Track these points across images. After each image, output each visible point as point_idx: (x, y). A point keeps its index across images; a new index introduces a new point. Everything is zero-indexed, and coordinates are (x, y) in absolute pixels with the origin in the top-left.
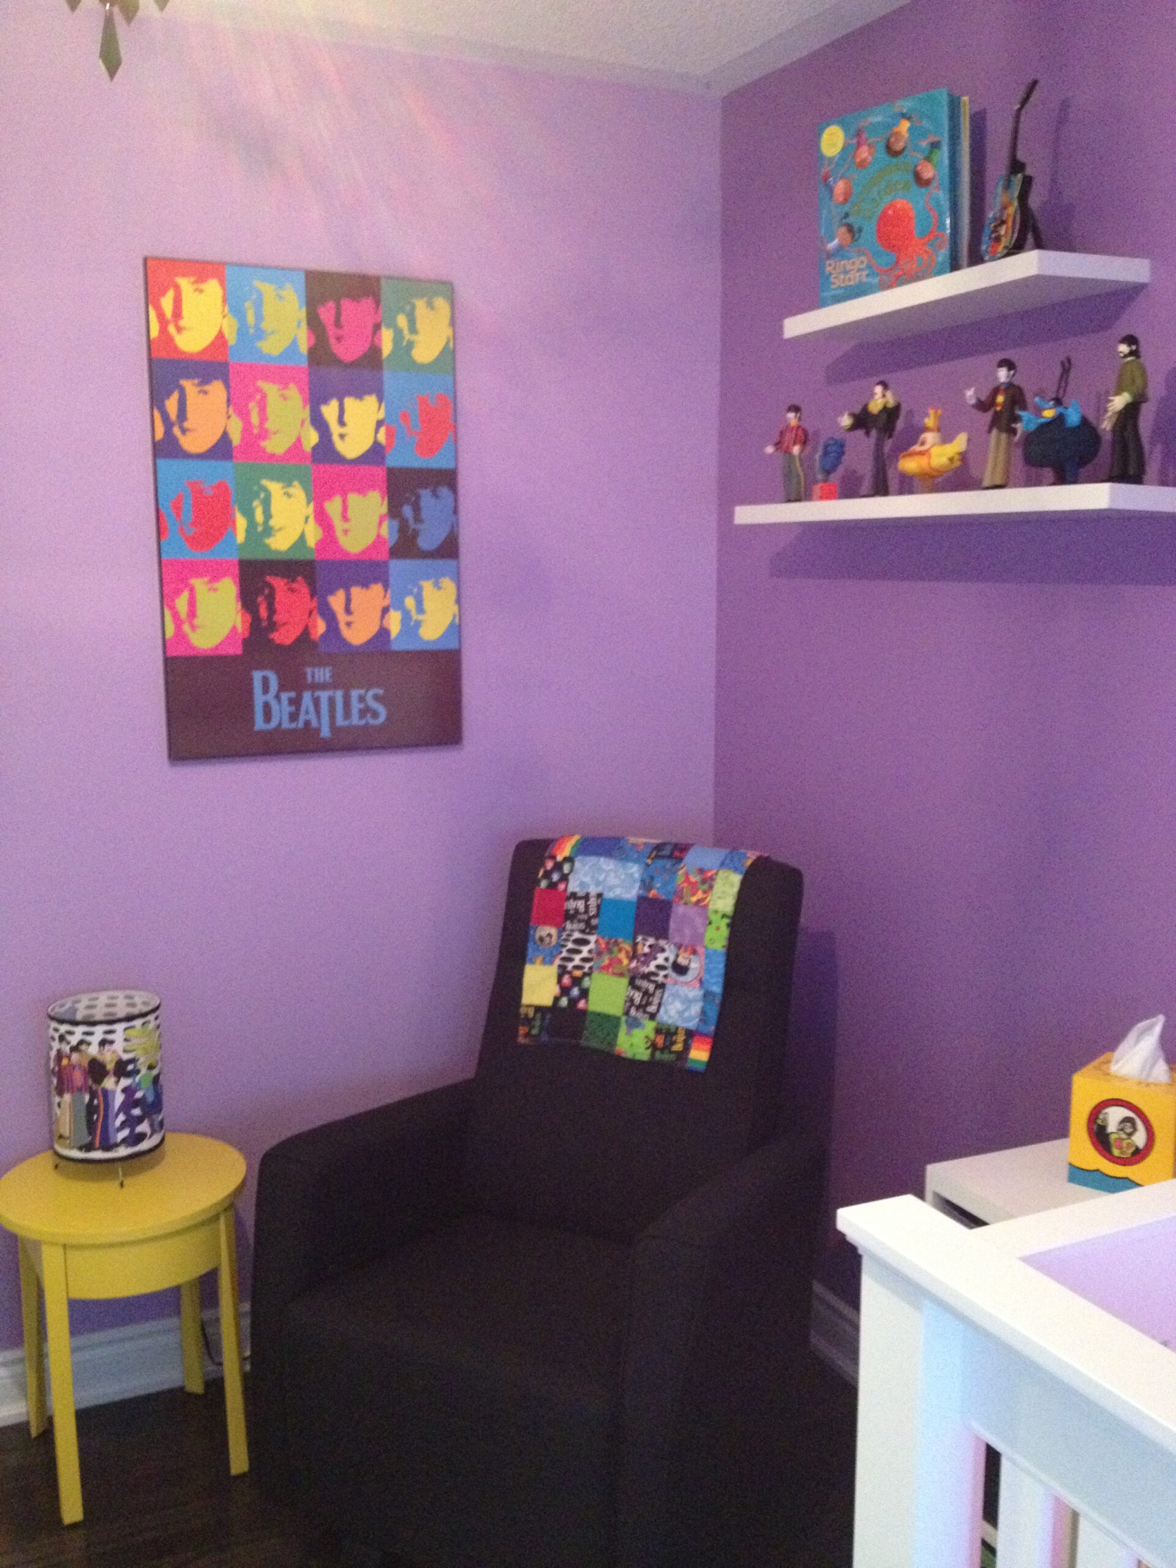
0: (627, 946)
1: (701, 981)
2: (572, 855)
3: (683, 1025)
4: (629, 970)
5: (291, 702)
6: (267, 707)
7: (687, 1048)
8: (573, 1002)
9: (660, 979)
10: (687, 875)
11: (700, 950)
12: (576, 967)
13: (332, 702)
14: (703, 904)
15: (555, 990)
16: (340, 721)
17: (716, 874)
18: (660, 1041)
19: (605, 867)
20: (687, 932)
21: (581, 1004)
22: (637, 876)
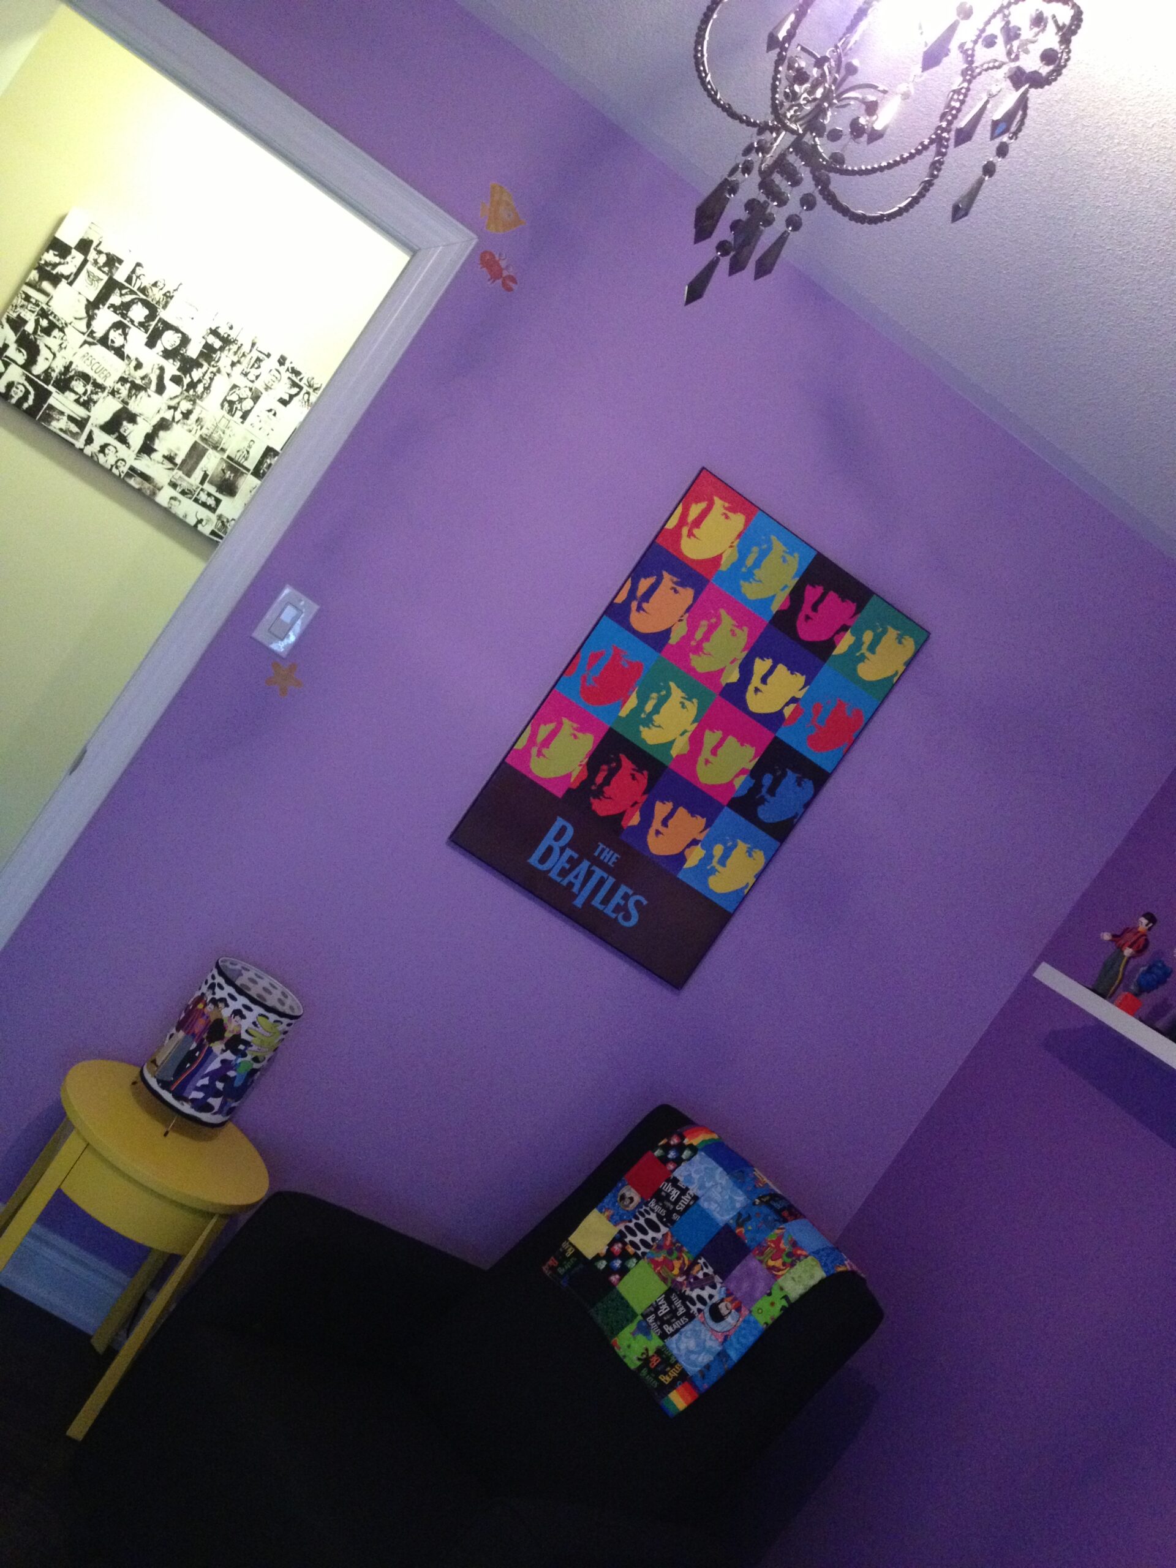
0: (687, 1259)
1: (726, 1338)
2: (700, 1148)
3: (683, 1362)
4: (674, 1281)
5: (570, 860)
6: (550, 850)
7: (672, 1386)
8: (609, 1270)
9: (694, 1309)
10: (780, 1238)
11: (745, 1312)
12: (633, 1244)
13: (601, 882)
14: (774, 1272)
15: (603, 1249)
16: (596, 902)
17: (806, 1257)
18: (655, 1361)
19: (717, 1177)
20: (745, 1286)
21: (614, 1278)
22: (738, 1205)
